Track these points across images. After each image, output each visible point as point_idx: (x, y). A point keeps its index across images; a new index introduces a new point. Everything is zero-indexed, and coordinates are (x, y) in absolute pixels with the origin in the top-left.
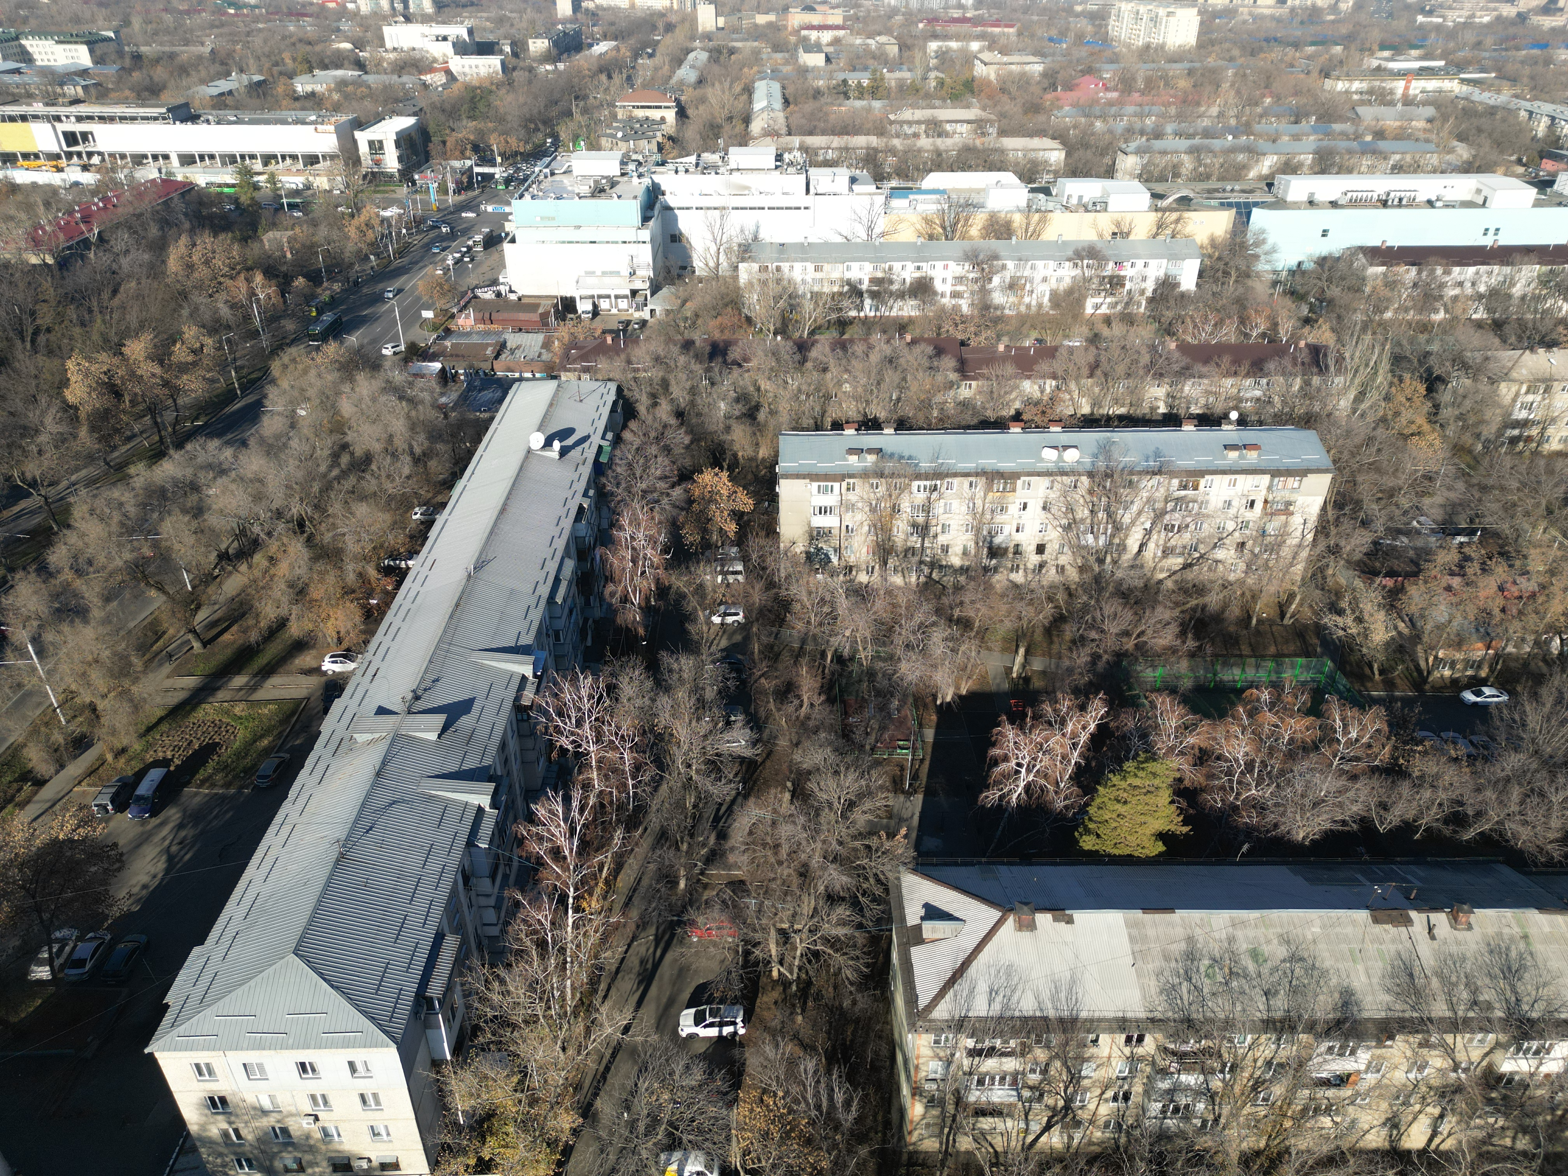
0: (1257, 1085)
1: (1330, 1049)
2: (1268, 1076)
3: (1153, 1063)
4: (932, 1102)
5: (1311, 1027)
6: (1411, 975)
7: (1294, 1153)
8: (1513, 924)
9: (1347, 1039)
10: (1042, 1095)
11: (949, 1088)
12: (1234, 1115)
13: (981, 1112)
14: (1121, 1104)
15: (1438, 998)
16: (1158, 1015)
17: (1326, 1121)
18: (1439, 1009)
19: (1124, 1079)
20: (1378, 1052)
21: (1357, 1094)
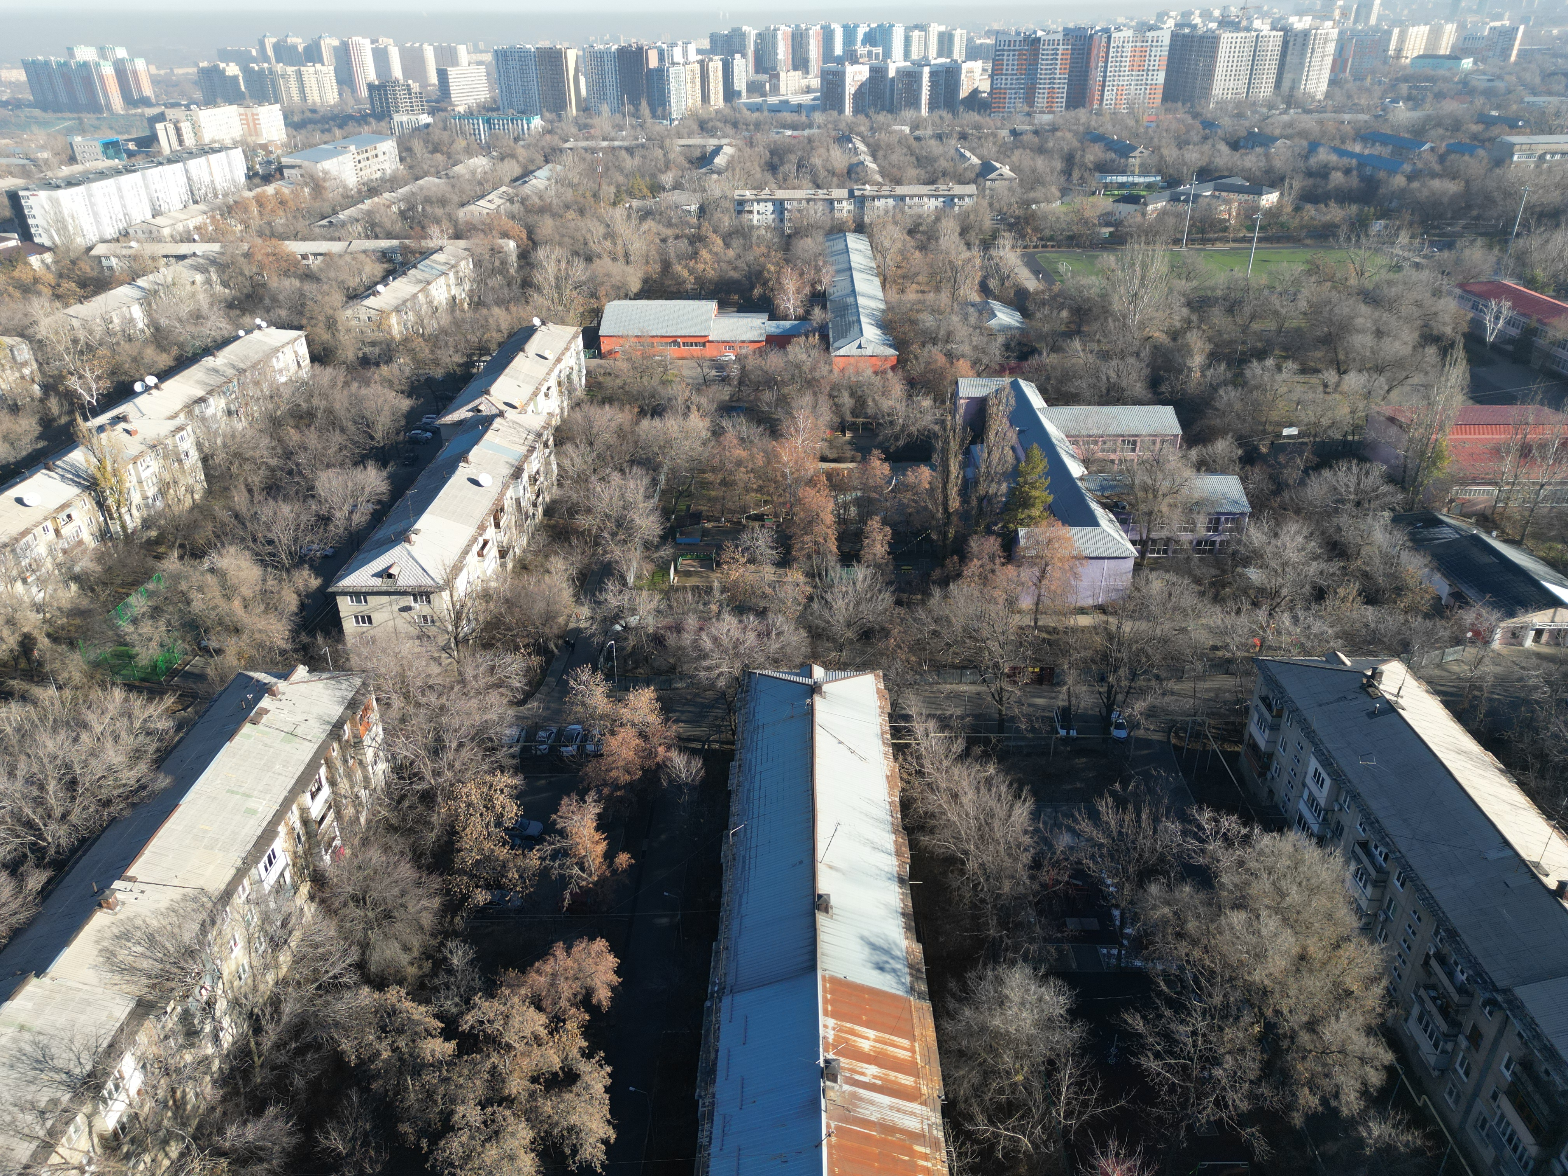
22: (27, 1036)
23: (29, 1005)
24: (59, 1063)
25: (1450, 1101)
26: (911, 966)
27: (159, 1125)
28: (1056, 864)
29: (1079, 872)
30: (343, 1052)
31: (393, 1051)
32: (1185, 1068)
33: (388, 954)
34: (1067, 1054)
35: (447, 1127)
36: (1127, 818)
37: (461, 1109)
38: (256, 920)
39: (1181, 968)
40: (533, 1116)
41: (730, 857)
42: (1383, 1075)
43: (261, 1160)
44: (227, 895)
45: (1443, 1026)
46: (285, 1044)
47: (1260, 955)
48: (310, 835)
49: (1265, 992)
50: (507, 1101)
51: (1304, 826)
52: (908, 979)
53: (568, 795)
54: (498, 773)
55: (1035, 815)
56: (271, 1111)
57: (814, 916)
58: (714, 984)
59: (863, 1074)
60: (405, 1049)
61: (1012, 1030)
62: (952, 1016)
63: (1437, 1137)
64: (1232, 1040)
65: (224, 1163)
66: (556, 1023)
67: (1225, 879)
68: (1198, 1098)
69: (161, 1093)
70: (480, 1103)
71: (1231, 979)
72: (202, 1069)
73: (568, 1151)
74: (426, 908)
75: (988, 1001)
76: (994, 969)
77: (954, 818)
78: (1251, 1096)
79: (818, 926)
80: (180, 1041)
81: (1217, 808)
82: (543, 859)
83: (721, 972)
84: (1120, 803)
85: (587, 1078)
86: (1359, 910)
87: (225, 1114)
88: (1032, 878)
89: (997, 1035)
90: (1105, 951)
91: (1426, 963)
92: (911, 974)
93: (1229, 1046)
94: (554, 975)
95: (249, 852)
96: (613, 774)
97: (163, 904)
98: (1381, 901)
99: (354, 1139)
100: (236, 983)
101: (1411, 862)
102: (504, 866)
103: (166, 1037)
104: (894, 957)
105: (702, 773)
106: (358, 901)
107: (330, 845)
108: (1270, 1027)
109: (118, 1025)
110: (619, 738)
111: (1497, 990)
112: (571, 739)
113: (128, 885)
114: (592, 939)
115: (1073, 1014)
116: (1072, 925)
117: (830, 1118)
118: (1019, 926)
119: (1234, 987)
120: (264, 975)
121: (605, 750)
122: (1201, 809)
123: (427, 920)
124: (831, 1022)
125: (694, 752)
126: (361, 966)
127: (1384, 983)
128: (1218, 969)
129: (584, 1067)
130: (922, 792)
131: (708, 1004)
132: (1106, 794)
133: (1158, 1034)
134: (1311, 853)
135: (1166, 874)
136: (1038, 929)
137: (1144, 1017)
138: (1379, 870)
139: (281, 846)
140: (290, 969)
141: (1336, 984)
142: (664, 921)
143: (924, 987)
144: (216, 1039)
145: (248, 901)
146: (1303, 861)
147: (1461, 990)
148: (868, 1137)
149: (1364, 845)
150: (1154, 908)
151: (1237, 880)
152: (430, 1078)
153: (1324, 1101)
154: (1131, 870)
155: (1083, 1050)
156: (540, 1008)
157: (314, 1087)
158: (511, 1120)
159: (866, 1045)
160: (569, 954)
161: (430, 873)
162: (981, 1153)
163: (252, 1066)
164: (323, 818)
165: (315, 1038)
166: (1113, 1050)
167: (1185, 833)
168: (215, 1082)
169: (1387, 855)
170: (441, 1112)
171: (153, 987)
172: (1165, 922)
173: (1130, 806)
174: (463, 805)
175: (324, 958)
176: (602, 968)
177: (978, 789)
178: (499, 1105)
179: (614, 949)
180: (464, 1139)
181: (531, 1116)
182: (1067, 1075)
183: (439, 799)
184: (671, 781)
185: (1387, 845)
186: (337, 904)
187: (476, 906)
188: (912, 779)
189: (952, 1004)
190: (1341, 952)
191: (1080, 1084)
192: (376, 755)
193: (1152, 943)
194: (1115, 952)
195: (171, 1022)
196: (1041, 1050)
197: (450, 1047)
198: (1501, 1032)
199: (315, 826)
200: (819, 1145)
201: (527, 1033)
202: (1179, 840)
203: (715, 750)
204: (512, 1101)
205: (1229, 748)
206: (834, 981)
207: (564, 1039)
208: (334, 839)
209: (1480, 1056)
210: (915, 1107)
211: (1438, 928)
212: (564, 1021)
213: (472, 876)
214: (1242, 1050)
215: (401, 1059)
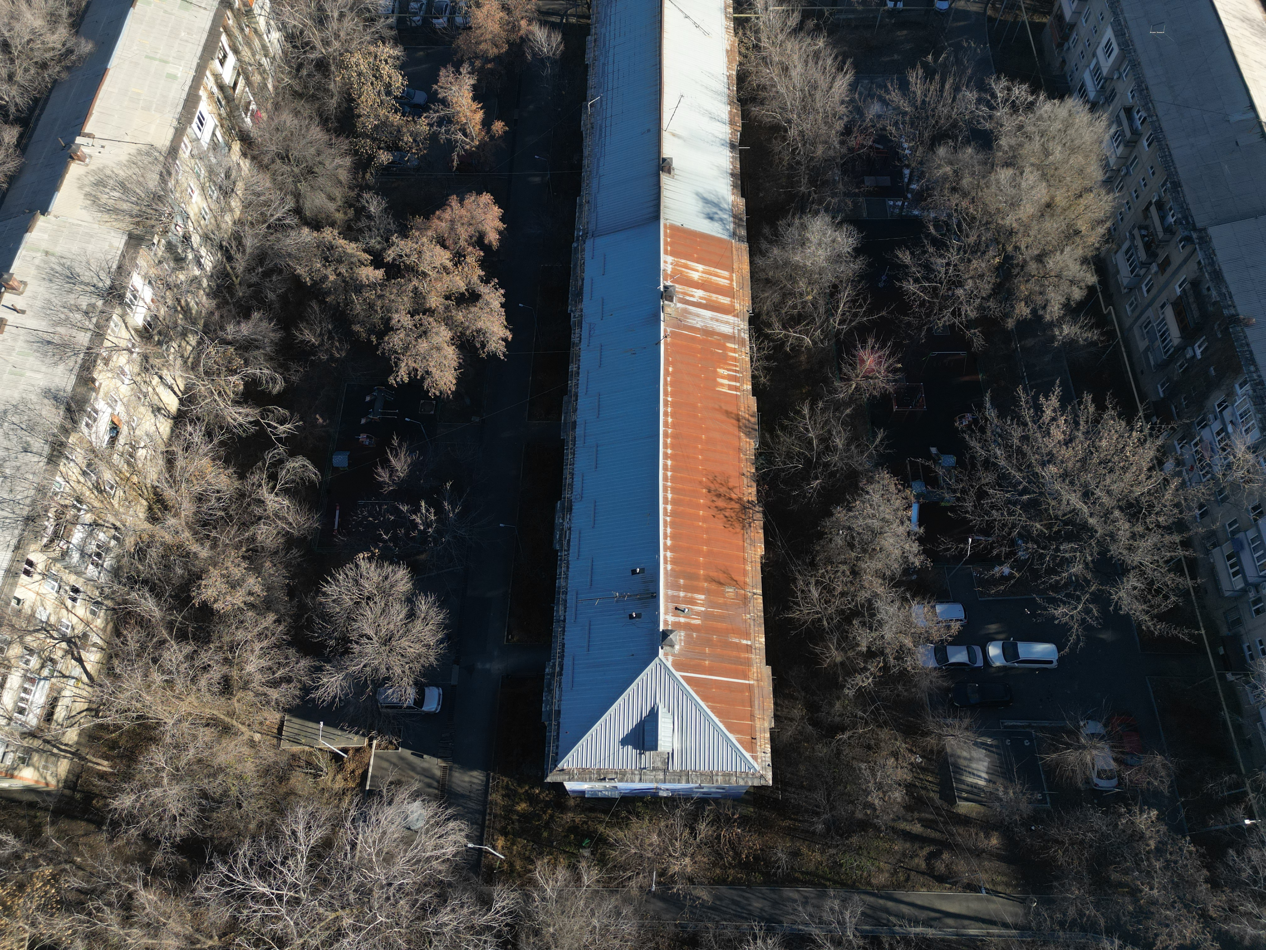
0: (98, 488)
1: (87, 425)
2: (94, 478)
3: (55, 560)
4: (25, 761)
5: (66, 431)
6: (49, 343)
7: (157, 484)
8: (34, 254)
9: (85, 411)
10: (51, 660)
11: (18, 742)
12: (116, 514)
13: (49, 716)
14: (80, 596)
15: (74, 334)
16: (14, 542)
17: (141, 453)
18: (83, 339)
19: (60, 587)
20: (101, 394)
21: (128, 423)
22: (53, 259)
23: (46, 236)
24: (86, 279)
25: (1128, 309)
26: (735, 216)
27: (176, 323)
28: (863, 131)
29: (882, 138)
30: (299, 276)
31: (338, 275)
32: (935, 289)
33: (318, 202)
34: (848, 281)
35: (387, 328)
36: (932, 88)
37: (396, 316)
38: (203, 173)
39: (950, 216)
40: (450, 322)
41: (589, 126)
42: (1085, 292)
43: (258, 348)
44: (173, 151)
45: (1142, 255)
46: (254, 269)
47: (1014, 204)
48: (229, 100)
49: (1011, 233)
50: (430, 312)
51: (1082, 92)
52: (731, 226)
53: (446, 67)
54: (380, 43)
55: (853, 87)
56: (256, 315)
57: (659, 175)
58: (579, 230)
59: (692, 296)
60: (346, 274)
61: (809, 264)
62: (763, 254)
63: (1111, 335)
64: (976, 269)
65: (231, 349)
66: (459, 258)
67: (1004, 142)
68: (940, 310)
69: (170, 302)
70: (409, 312)
71: (988, 223)
72: (194, 285)
73: (478, 345)
74: (340, 166)
75: (793, 242)
76: (801, 218)
77: (783, 90)
78: (981, 308)
79: (662, 184)
80: (172, 264)
81: (1012, 78)
82: (431, 125)
83: (585, 220)
84: (929, 74)
85: (486, 297)
86: (1106, 167)
87: (222, 317)
88: (842, 143)
89: (796, 267)
90: (891, 203)
91: (1147, 209)
92: (735, 223)
93: (972, 273)
94: (452, 221)
95: (181, 114)
96: (483, 46)
97: (124, 158)
98: (1127, 158)
99: (321, 334)
100: (202, 222)
101: (1164, 125)
102: (399, 131)
103: (160, 262)
104: (721, 209)
105: (562, 47)
106: (283, 158)
107: (247, 109)
108: (1008, 258)
109: (119, 252)
110: (485, 10)
111: (1195, 229)
112: (440, 11)
113: (90, 141)
114: (479, 193)
115: (857, 252)
116: (869, 182)
117: (666, 326)
118: (825, 183)
119: (988, 229)
120: (222, 216)
121: (472, 23)
122: (998, 78)
123: (344, 175)
124: (670, 259)
125: (553, 26)
126: (298, 211)
127: (1108, 224)
128: (978, 216)
129: (483, 289)
130: (757, 65)
131: (575, 245)
132: (919, 65)
133: (920, 265)
134: (1082, 116)
135: (955, 138)
136: (840, 186)
137: (912, 253)
138: (1135, 132)
139: (205, 107)
140: (242, 212)
141: (1069, 226)
142: (537, 179)
143: (743, 232)
144: (200, 265)
145: (192, 156)
146: (1073, 124)
147: (1168, 230)
148: (694, 338)
149: (1128, 111)
150: (939, 167)
151: (1013, 142)
152: (370, 295)
153: (1034, 311)
154: (926, 135)
155: (861, 276)
156: (444, 246)
157: (283, 298)
158: (434, 324)
159: (695, 276)
160: (462, 206)
161: (338, 136)
162: (774, 348)
163: (233, 284)
164: (235, 84)
165: (276, 265)
166: (884, 278)
167: (979, 101)
168: (208, 295)
169: (1145, 119)
170: (382, 318)
171: (138, 224)
172: (945, 178)
173: (937, 77)
174: (355, 74)
175: (267, 204)
176: (490, 217)
177: (806, 62)
178: (424, 314)
179: (498, 201)
180: (402, 336)
181: (448, 322)
182: (845, 295)
183: (333, 68)
184: (534, 54)
185: (1148, 110)
186: (266, 161)
187: (382, 164)
188: (750, 53)
189: (764, 245)
190: (1081, 200)
191: (854, 301)
192: (268, 24)
193: (930, 196)
194: (900, 203)
195: (160, 251)
196: (829, 278)
197: (379, 274)
198: (1185, 261)
199: (231, 91)
200: (658, 343)
201: (437, 264)
202: (973, 107)
203: (573, 25)
204: (433, 312)
205: (1037, 19)
206: (673, 228)
207: (466, 269)
208: (249, 103)
209: (1162, 279)
210: (730, 318)
211: (1166, 180)
212: (464, 256)
213: (374, 140)
214: (981, 276)
215: (344, 281)
